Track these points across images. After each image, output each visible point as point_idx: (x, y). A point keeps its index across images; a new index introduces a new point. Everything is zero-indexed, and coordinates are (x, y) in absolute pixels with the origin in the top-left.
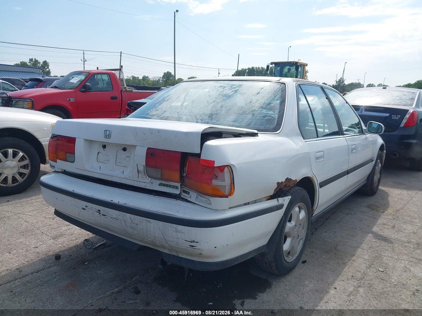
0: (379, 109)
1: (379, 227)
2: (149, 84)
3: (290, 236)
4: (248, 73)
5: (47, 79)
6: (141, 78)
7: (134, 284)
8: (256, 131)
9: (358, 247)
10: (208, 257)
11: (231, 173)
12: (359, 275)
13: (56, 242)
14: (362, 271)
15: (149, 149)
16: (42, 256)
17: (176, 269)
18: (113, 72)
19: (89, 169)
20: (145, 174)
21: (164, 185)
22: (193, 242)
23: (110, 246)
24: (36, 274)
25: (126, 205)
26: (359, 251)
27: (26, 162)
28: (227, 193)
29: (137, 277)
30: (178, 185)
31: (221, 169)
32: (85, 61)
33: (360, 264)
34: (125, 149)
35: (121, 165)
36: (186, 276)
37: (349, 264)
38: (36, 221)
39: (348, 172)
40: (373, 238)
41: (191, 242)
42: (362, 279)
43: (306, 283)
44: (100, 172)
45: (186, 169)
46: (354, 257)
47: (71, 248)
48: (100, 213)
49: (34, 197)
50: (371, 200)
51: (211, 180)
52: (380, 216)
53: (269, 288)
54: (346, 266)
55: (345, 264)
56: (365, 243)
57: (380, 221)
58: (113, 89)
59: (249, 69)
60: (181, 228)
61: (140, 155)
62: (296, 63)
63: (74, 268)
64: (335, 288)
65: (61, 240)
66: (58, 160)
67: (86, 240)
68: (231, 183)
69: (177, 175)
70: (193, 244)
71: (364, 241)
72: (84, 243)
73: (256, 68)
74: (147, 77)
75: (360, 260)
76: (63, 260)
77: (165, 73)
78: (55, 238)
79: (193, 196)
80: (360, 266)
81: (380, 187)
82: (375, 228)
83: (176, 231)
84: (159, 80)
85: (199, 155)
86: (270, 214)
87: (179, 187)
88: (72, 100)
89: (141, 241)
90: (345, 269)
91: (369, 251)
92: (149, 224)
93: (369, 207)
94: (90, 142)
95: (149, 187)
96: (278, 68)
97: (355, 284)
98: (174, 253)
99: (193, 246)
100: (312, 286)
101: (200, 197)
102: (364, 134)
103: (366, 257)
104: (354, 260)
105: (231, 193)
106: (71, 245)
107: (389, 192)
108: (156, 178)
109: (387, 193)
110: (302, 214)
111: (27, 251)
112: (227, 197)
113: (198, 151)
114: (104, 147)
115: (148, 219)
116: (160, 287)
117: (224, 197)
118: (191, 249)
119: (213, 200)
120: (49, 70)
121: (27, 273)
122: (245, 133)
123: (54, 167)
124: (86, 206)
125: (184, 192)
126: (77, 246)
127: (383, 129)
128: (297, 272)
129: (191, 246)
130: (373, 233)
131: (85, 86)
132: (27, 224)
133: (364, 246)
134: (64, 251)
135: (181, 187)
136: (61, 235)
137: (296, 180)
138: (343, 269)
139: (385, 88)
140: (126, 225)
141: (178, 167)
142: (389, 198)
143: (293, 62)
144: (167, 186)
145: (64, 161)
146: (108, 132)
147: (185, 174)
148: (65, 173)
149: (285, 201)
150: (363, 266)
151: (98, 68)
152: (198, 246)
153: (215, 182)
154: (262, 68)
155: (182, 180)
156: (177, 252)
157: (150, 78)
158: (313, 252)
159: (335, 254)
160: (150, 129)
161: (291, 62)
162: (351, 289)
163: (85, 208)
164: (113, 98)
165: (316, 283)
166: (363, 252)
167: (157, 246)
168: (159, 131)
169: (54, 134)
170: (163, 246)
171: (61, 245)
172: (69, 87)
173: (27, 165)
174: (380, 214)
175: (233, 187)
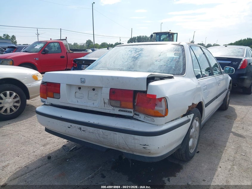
0: (223, 59)
1: (235, 129)
2: (78, 48)
3: (192, 137)
4: (137, 39)
5: (19, 46)
6: (73, 44)
7: (100, 172)
8: (172, 75)
9: (226, 142)
10: (153, 154)
11: (166, 102)
12: (232, 158)
13: (45, 148)
14: (233, 156)
15: (111, 89)
16: (39, 157)
17: (124, 161)
18: (61, 41)
19: (70, 103)
20: (109, 104)
21: (122, 111)
22: (145, 145)
23: (79, 149)
24: (38, 169)
25: (99, 124)
26: (228, 144)
27: (18, 99)
28: (164, 115)
29: (101, 167)
30: (132, 110)
31: (160, 99)
32: (38, 35)
33: (231, 152)
34: (94, 90)
35: (92, 99)
36: (130, 165)
37: (224, 152)
38: (29, 136)
39: (217, 97)
40: (233, 136)
41: (144, 145)
42: (234, 160)
43: (203, 165)
44: (79, 104)
45: (136, 100)
46: (226, 148)
47: (56, 151)
48: (81, 130)
49: (24, 121)
50: (225, 113)
51: (155, 106)
52: (234, 122)
53: (182, 169)
54: (223, 153)
55: (222, 152)
56: (230, 139)
57: (234, 125)
58: (61, 51)
59: (138, 37)
60: (137, 137)
61: (106, 93)
62: (169, 33)
63: (61, 164)
64: (220, 167)
65: (48, 147)
66: (47, 97)
67: (64, 146)
68: (166, 108)
69: (131, 104)
70: (145, 147)
71: (229, 137)
72: (63, 148)
73: (142, 36)
74: (76, 44)
75: (230, 150)
76: (52, 159)
77: (87, 41)
78: (44, 145)
79: (142, 117)
80: (231, 153)
81: (230, 105)
82: (232, 129)
83: (134, 139)
84: (84, 45)
85: (145, 92)
86: (185, 125)
87: (133, 112)
88: (37, 59)
89: (109, 146)
90: (223, 155)
91: (234, 143)
92: (115, 135)
93: (226, 117)
94: (70, 86)
95: (112, 112)
96: (158, 36)
97: (231, 164)
98: (131, 152)
99: (145, 148)
100: (206, 166)
101: (147, 118)
102: (222, 74)
103: (233, 147)
104: (226, 150)
105: (166, 114)
106: (55, 150)
107: (235, 108)
108: (116, 107)
109: (234, 108)
110: (198, 124)
111: (29, 155)
112: (164, 117)
113: (145, 89)
114: (80, 88)
115: (115, 132)
116: (116, 173)
117: (162, 117)
118: (144, 149)
119: (155, 119)
120: (16, 41)
121: (32, 169)
122: (167, 76)
123: (45, 102)
124: (71, 126)
125: (135, 114)
126: (59, 150)
127: (234, 70)
128: (195, 158)
129: (144, 148)
130: (232, 132)
131: (44, 51)
132: (24, 137)
133: (230, 140)
134: (52, 153)
135: (134, 112)
136: (47, 144)
137: (196, 104)
138: (221, 155)
139: (227, 46)
140: (99, 136)
141: (132, 99)
142: (236, 111)
143: (167, 32)
144: (124, 111)
145: (53, 98)
146: (83, 79)
147: (135, 104)
148: (52, 105)
149: (191, 116)
150: (233, 153)
151: (51, 39)
152: (148, 147)
153: (157, 108)
154: (146, 36)
155: (134, 107)
156: (133, 151)
157: (79, 44)
158: (201, 146)
159: (214, 146)
160: (112, 77)
161: (165, 32)
162: (229, 167)
163: (70, 126)
164: (62, 57)
165: (208, 164)
166: (230, 144)
167: (120, 148)
168: (118, 78)
169: (44, 81)
170: (124, 149)
171: (49, 150)
172: (35, 51)
173: (19, 100)
174: (233, 121)
175: (167, 111)
